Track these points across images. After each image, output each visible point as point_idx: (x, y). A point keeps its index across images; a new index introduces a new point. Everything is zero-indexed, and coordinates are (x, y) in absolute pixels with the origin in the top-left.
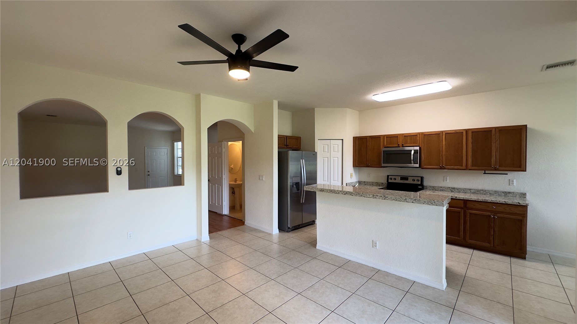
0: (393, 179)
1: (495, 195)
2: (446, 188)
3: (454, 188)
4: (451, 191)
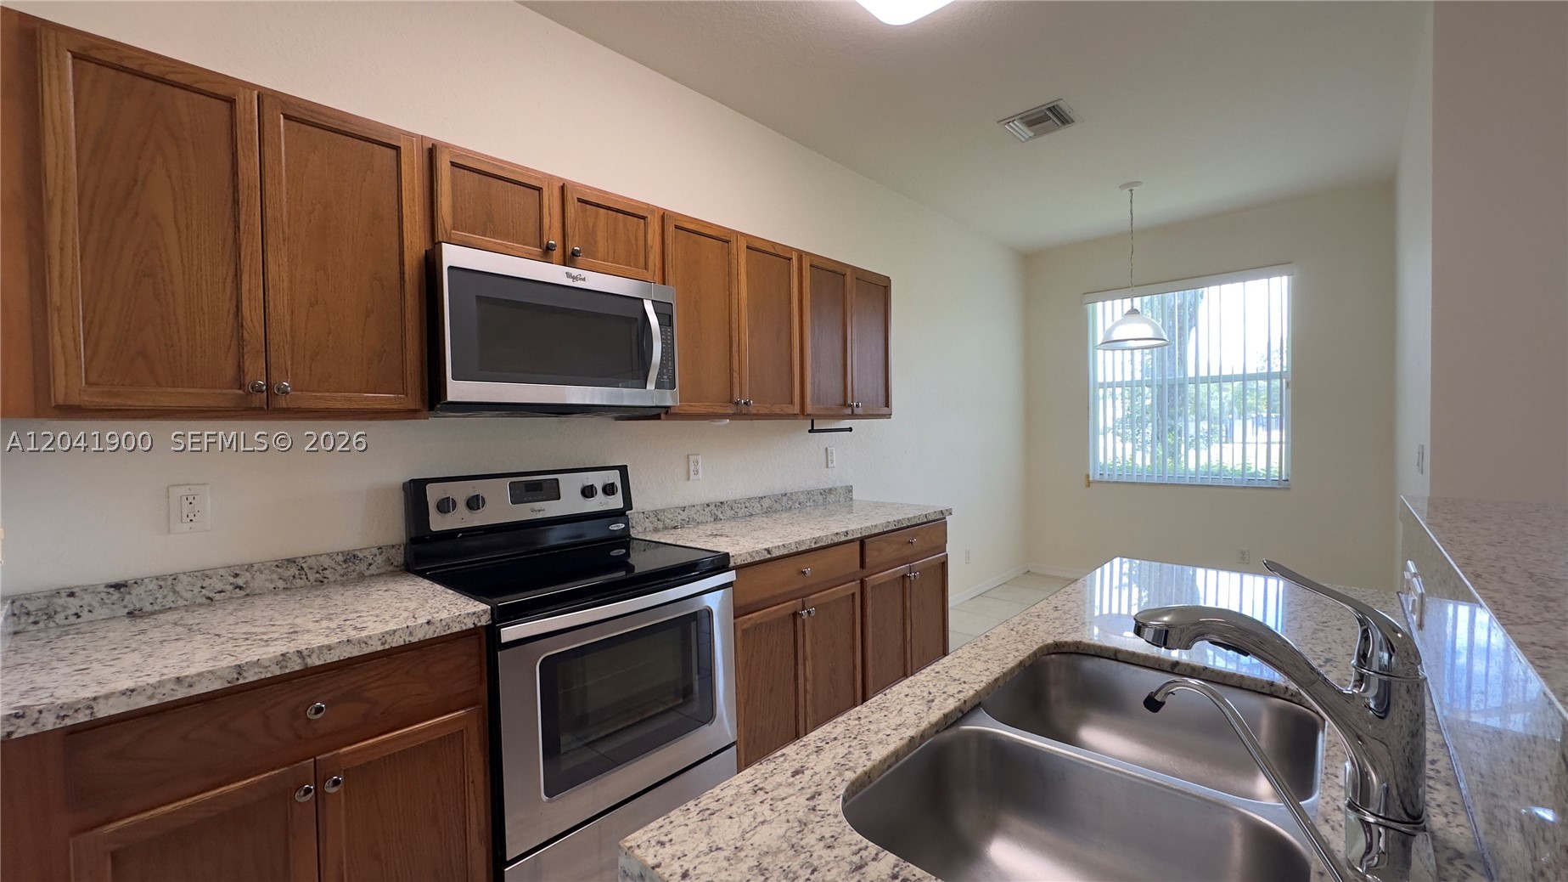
0: (461, 504)
1: (808, 504)
2: (698, 511)
3: (722, 503)
4: (715, 520)
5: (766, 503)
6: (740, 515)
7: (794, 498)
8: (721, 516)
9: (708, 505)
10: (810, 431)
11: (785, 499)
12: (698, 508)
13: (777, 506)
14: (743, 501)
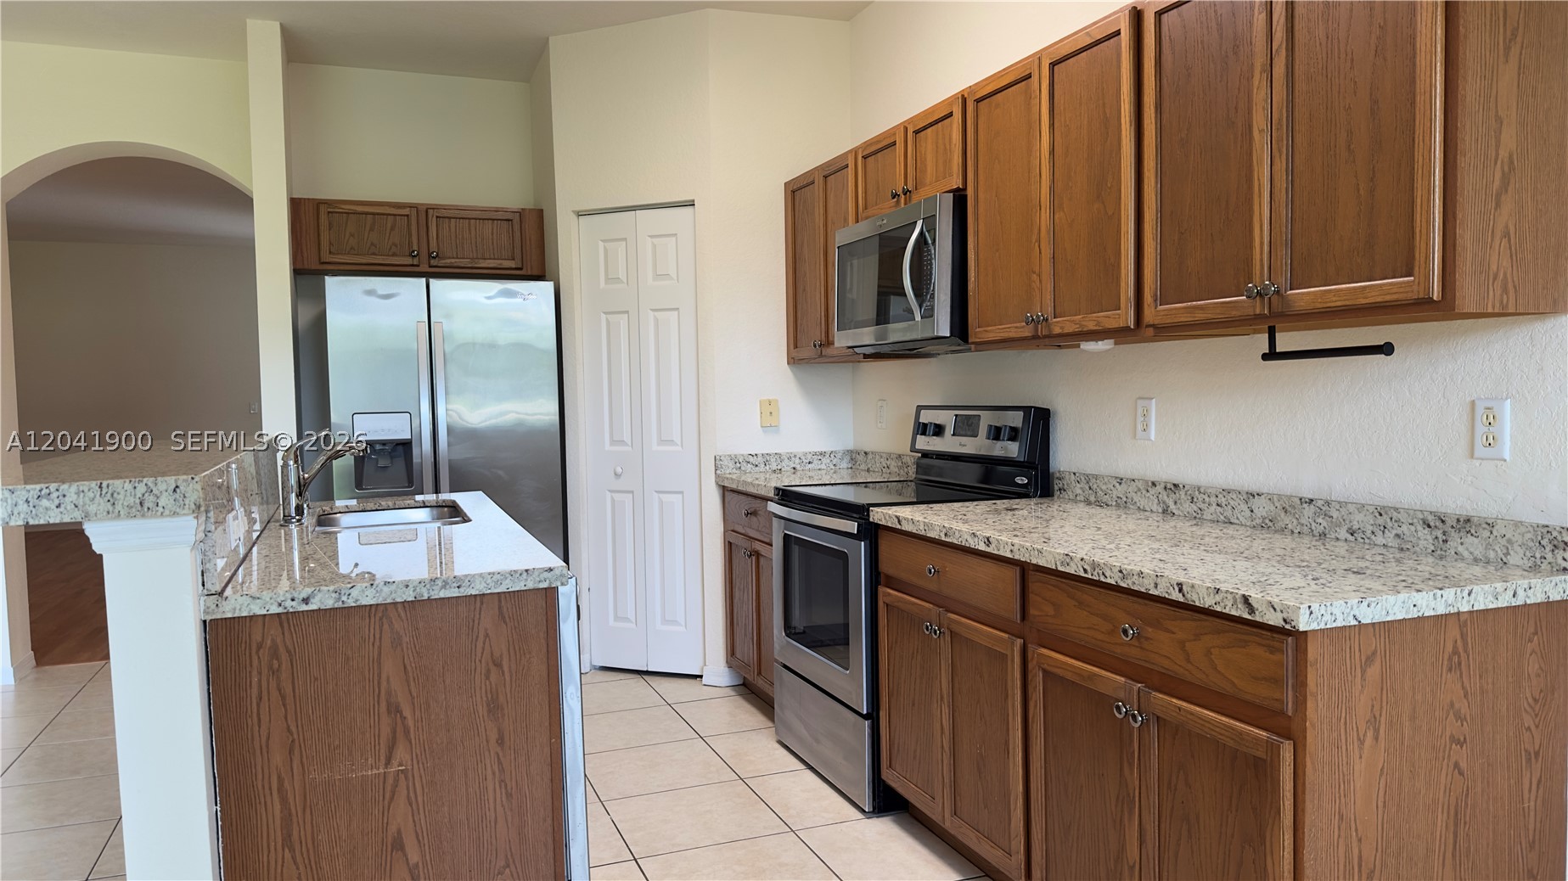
0: (931, 431)
1: (1380, 540)
2: (1139, 490)
3: (1175, 485)
4: (1165, 511)
5: (1262, 508)
6: (1207, 516)
7: (1335, 514)
8: (1172, 507)
9: (1154, 484)
10: (1265, 357)
11: (1309, 510)
12: (1140, 484)
13: (1286, 520)
14: (1213, 491)
